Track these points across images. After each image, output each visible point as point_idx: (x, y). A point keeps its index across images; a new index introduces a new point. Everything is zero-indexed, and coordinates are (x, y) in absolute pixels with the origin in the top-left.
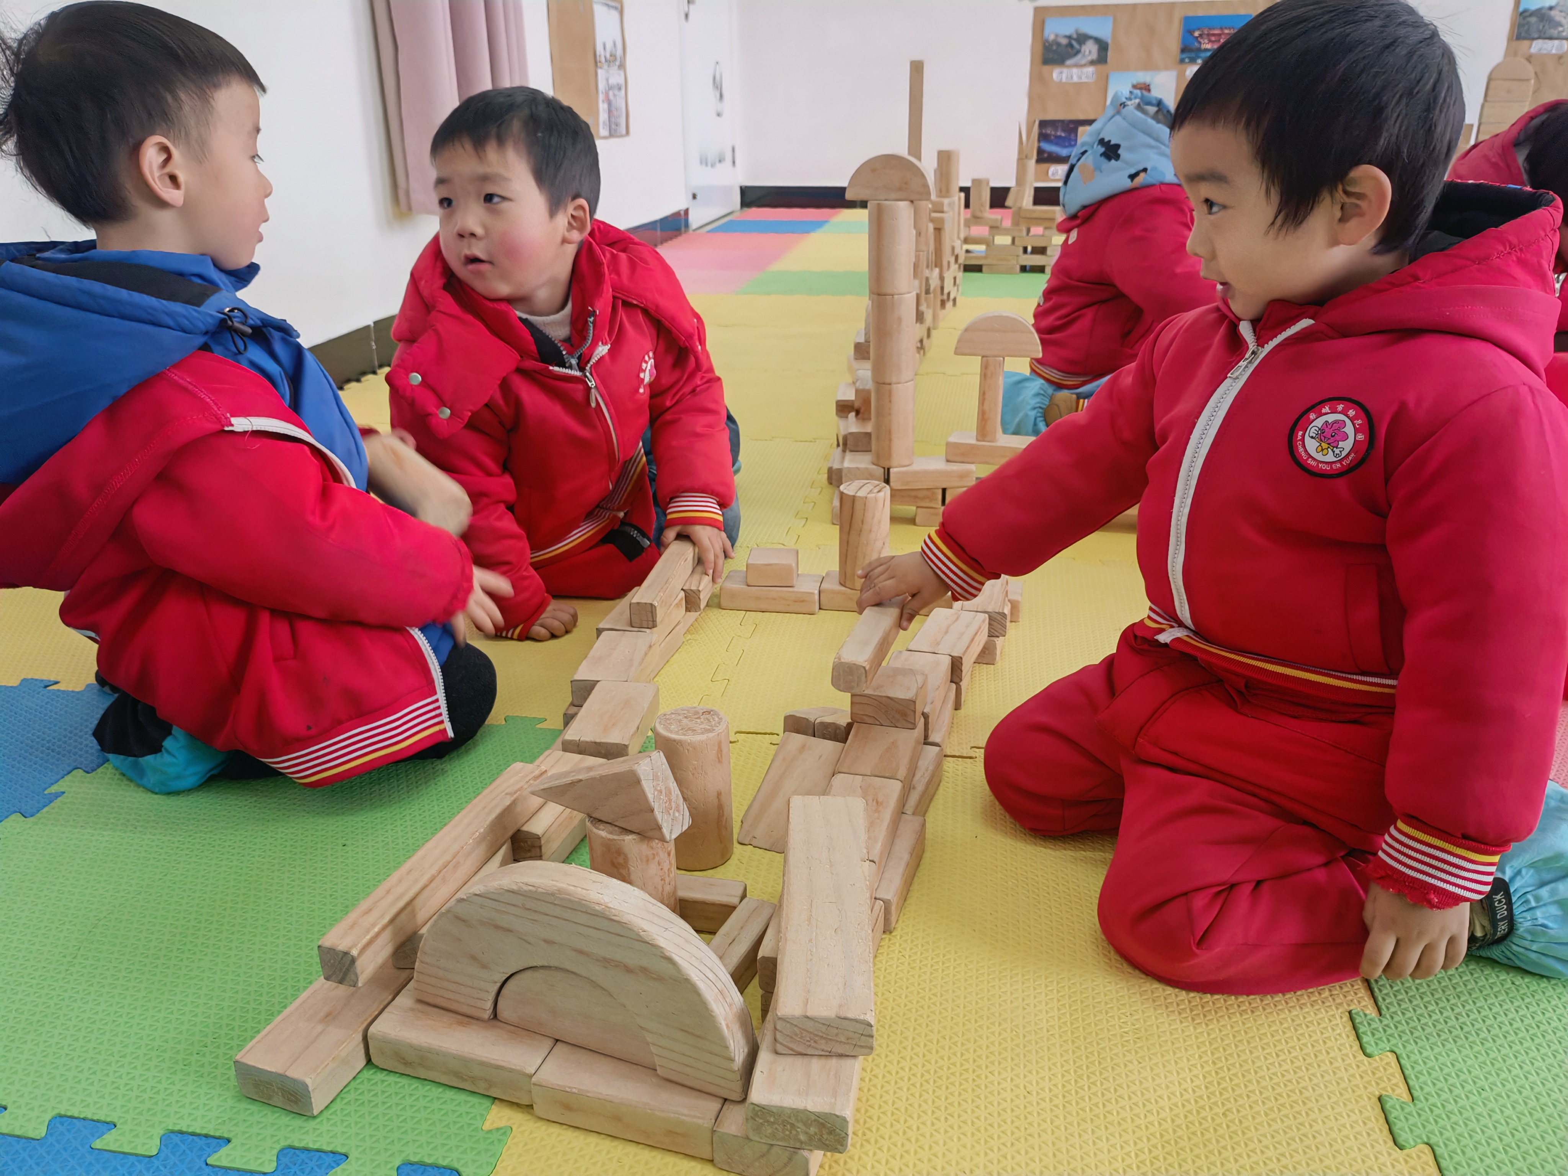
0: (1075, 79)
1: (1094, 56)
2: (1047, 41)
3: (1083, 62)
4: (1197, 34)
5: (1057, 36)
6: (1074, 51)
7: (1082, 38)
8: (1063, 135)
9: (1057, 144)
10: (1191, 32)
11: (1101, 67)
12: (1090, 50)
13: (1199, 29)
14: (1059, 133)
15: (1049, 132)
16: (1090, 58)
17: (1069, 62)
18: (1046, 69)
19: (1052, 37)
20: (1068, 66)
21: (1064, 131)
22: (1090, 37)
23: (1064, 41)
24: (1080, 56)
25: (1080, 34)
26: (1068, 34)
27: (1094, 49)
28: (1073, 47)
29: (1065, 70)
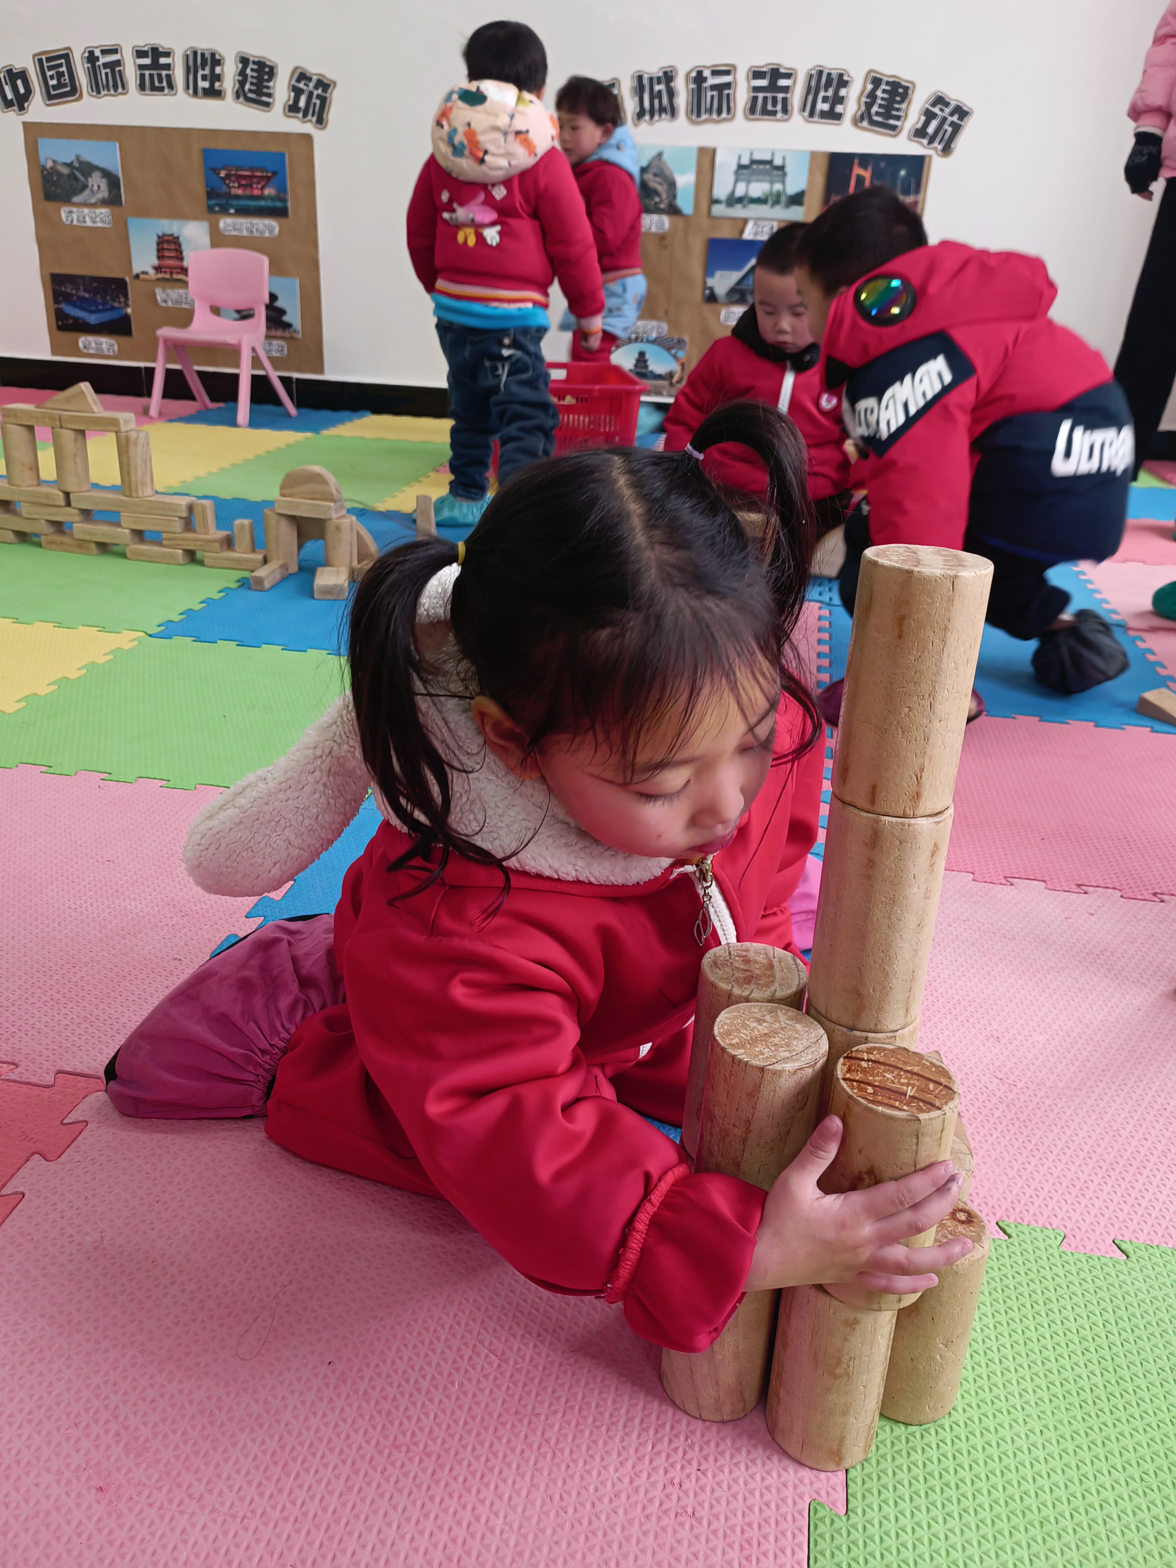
0: (89, 223)
1: (104, 193)
2: (43, 168)
3: (93, 200)
4: (223, 174)
5: (54, 162)
6: (80, 185)
7: (87, 169)
8: (87, 295)
9: (81, 308)
10: (216, 171)
11: (117, 209)
12: (98, 185)
13: (224, 168)
14: (82, 293)
15: (68, 290)
16: (100, 196)
17: (76, 199)
18: (50, 206)
19: (49, 164)
20: (77, 205)
21: (85, 290)
22: (97, 168)
23: (65, 171)
24: (87, 192)
25: (82, 163)
26: (68, 161)
27: (104, 184)
28: (76, 179)
29: (75, 209)
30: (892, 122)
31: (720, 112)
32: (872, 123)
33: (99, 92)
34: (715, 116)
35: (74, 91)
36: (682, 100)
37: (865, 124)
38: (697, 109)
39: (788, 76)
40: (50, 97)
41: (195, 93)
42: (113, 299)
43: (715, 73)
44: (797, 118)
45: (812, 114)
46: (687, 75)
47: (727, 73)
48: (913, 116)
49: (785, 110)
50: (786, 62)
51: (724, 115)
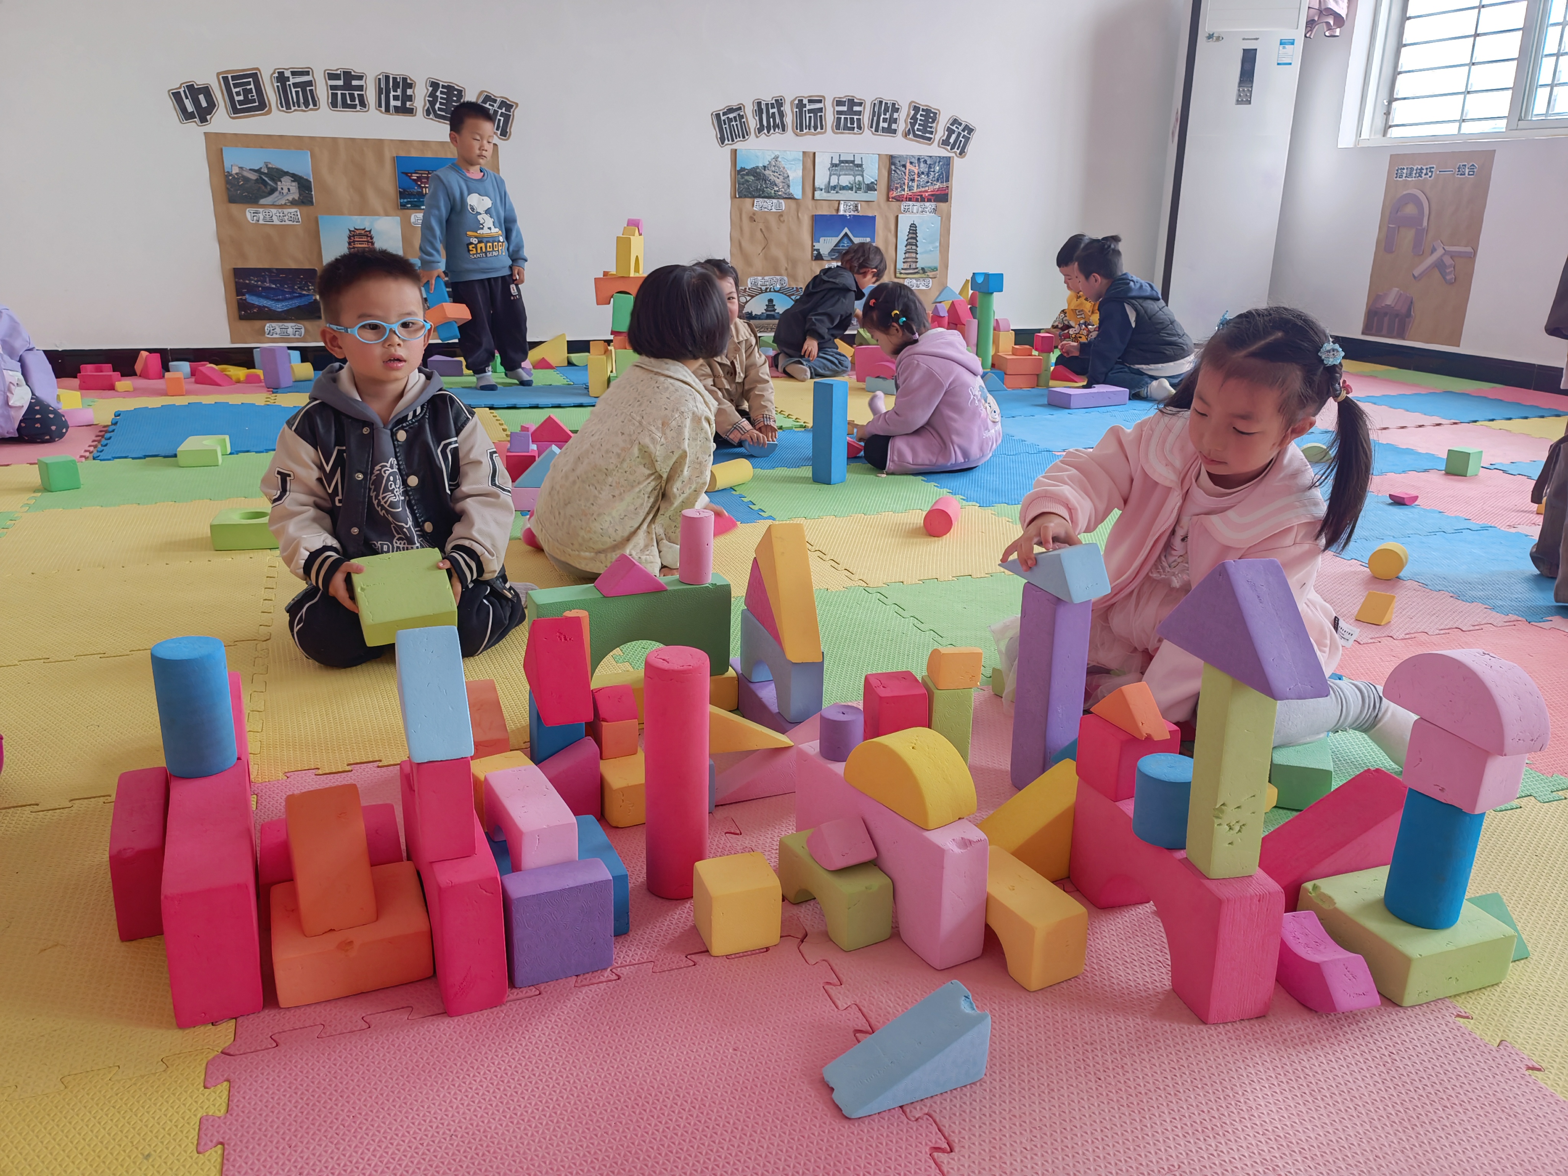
0: (276, 222)
1: (295, 194)
2: (230, 174)
3: (283, 202)
4: (414, 177)
5: (241, 168)
6: (269, 189)
7: (276, 174)
8: (273, 286)
9: (267, 298)
10: (407, 175)
11: (305, 209)
12: (288, 189)
13: (416, 172)
14: (268, 284)
15: (252, 282)
16: (290, 198)
17: (262, 201)
18: (235, 208)
19: (235, 170)
20: (264, 206)
21: (271, 282)
22: (287, 174)
23: (253, 176)
24: (276, 194)
25: (268, 168)
26: (257, 168)
27: (294, 188)
28: (265, 183)
29: (261, 210)
30: (927, 135)
31: (816, 128)
32: (915, 135)
33: (288, 107)
34: (812, 130)
35: (262, 106)
36: (789, 119)
37: (911, 136)
38: (800, 127)
39: (860, 104)
40: (236, 111)
41: (387, 110)
42: (301, 288)
43: (810, 101)
44: (867, 132)
45: (877, 130)
46: (792, 102)
47: (820, 101)
48: (940, 133)
49: (859, 128)
50: (858, 96)
51: (819, 130)
